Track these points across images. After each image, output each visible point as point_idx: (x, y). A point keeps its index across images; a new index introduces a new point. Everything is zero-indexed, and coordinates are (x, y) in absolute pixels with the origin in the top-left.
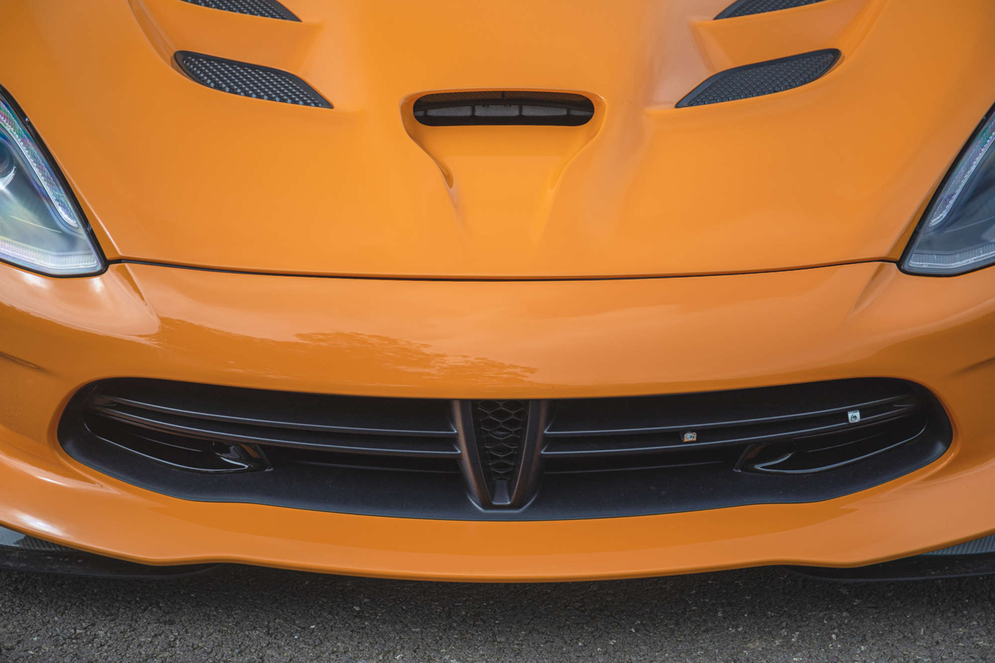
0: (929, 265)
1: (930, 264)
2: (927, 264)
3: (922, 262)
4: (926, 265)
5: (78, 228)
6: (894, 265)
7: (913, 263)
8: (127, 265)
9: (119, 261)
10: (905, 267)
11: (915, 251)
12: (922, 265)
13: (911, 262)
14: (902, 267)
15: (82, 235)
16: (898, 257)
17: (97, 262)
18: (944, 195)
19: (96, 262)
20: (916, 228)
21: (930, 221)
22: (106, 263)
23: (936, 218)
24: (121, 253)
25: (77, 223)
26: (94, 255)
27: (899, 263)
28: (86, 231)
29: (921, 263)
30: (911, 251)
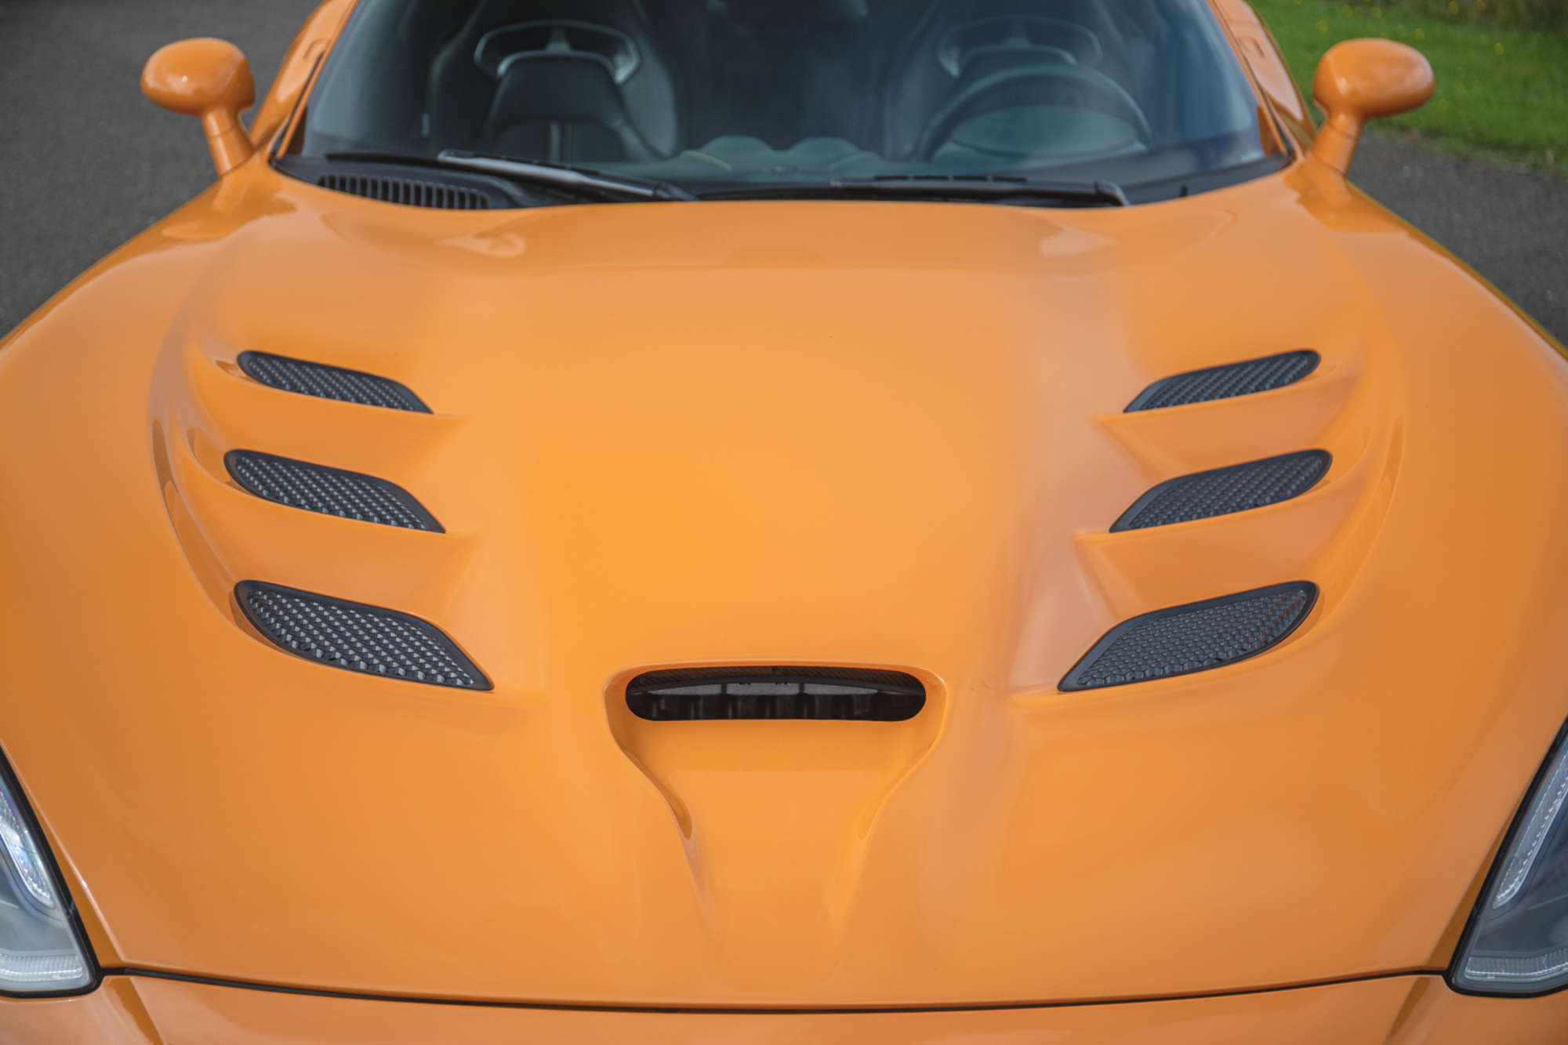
0: (1496, 976)
1: (1498, 973)
2: (1494, 973)
3: (1486, 971)
4: (1491, 975)
5: (54, 908)
6: (1441, 977)
7: (1472, 972)
8: (133, 979)
9: (121, 970)
10: (1458, 980)
11: (1474, 952)
12: (1486, 976)
13: (1468, 970)
14: (1453, 982)
15: (60, 918)
16: (1444, 964)
17: (83, 969)
18: (1515, 853)
19: (80, 969)
20: (1472, 912)
21: (1494, 898)
22: (99, 972)
23: (1503, 892)
24: (124, 958)
25: (52, 898)
26: (79, 957)
27: (1448, 974)
28: (68, 913)
29: (1484, 973)
30: (1467, 951)
